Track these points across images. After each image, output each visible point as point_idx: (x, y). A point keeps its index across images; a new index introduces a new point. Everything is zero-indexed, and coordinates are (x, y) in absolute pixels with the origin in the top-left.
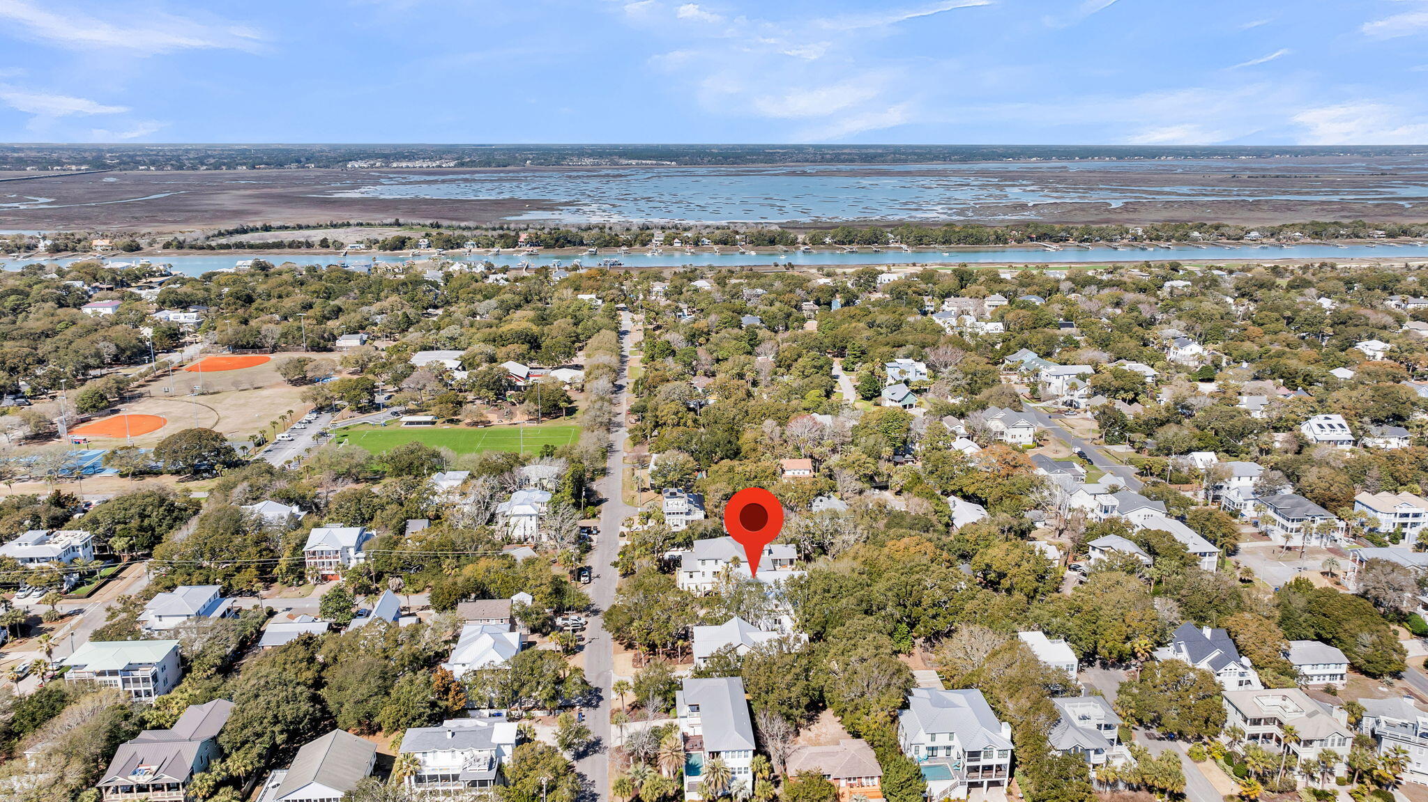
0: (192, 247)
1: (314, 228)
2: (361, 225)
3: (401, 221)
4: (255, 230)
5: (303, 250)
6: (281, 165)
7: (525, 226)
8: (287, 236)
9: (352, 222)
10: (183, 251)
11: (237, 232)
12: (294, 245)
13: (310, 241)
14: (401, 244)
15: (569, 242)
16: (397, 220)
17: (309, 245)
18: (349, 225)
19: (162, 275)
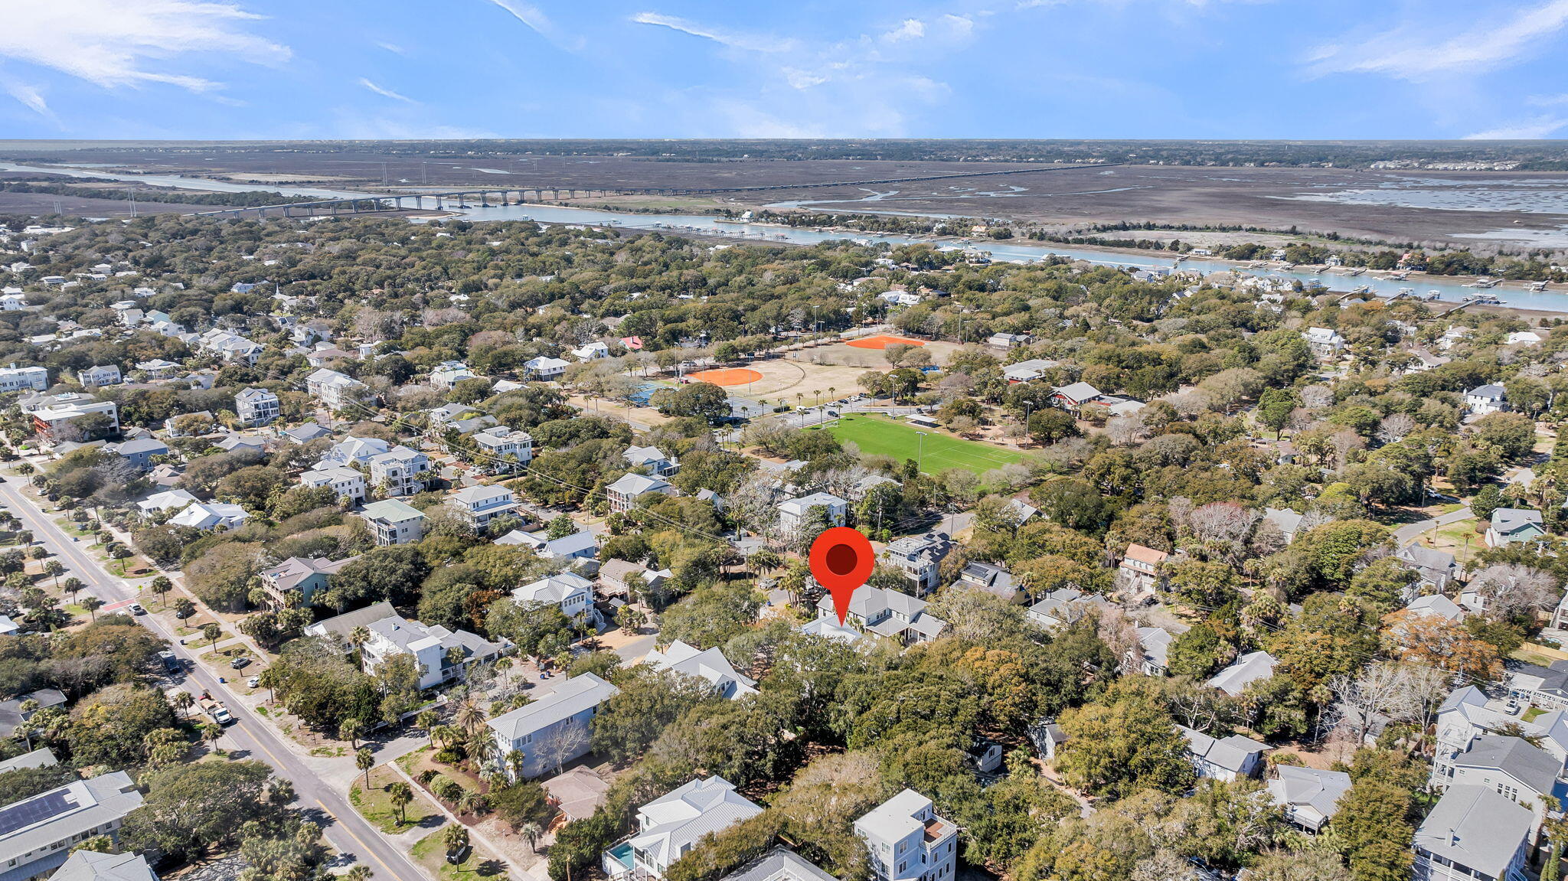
0: (1051, 239)
1: (1201, 230)
2: (1254, 230)
3: (1299, 229)
4: (1138, 227)
5: (1151, 251)
6: (1294, 163)
7: (1443, 245)
8: (1139, 235)
9: (1244, 226)
10: (1044, 242)
11: (1116, 228)
12: (1144, 245)
13: (1160, 241)
14: (1250, 252)
15: (1466, 268)
16: (1294, 227)
17: (1158, 246)
18: (1240, 229)
19: (978, 262)
